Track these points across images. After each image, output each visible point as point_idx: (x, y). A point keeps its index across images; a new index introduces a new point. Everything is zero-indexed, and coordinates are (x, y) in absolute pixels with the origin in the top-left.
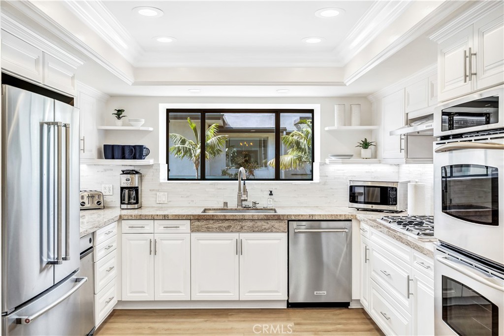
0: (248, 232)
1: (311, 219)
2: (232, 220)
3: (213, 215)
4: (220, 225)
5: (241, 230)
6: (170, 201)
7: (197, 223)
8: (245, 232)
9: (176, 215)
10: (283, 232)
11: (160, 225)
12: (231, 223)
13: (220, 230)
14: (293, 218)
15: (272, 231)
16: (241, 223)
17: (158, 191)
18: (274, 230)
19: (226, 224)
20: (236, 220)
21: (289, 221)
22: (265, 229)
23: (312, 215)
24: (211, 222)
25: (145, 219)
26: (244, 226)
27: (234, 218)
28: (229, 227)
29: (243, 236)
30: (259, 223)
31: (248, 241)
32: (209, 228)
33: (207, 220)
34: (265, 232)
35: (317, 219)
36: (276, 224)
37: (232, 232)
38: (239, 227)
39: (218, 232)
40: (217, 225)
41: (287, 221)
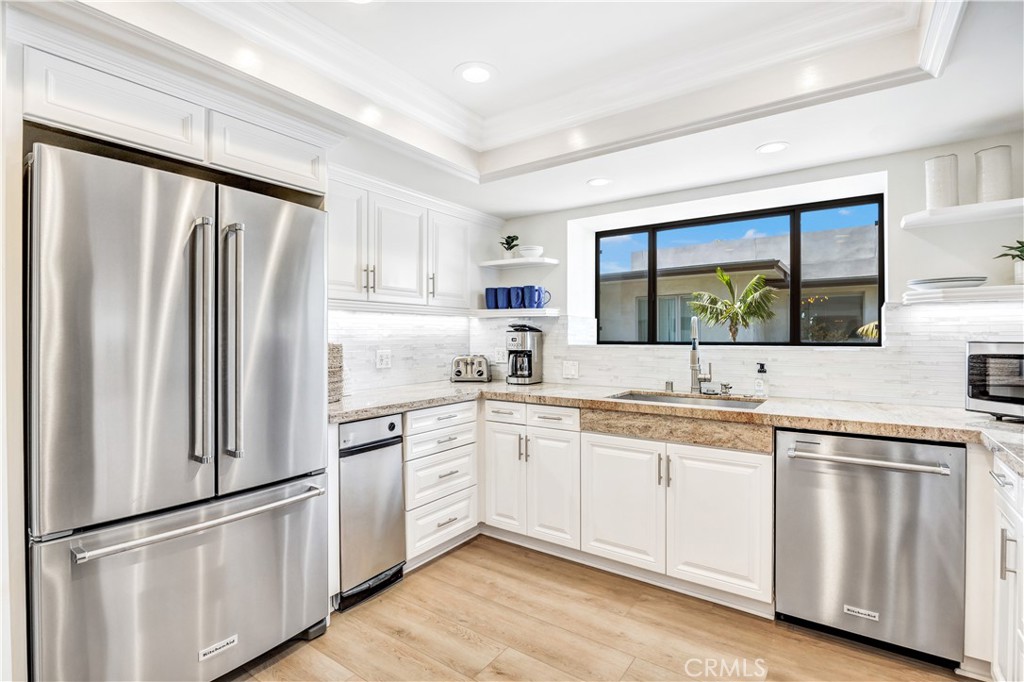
0: (683, 443)
1: (833, 429)
2: (651, 414)
3: (616, 403)
4: (630, 422)
5: (670, 436)
6: (582, 376)
7: (590, 415)
8: (677, 442)
9: (556, 399)
10: (762, 452)
11: (535, 413)
12: (651, 422)
13: (630, 433)
14: (787, 424)
15: (735, 448)
16: (669, 423)
17: (565, 359)
18: (740, 445)
19: (640, 422)
20: (660, 415)
21: (777, 429)
22: (720, 440)
23: (839, 422)
24: (614, 415)
25: (513, 402)
26: (676, 430)
27: (656, 412)
28: (647, 428)
29: (673, 449)
30: (707, 428)
31: (684, 461)
32: (611, 427)
33: (607, 410)
34: (721, 447)
35: (850, 430)
36: (746, 433)
37: (651, 438)
38: (665, 431)
39: (626, 436)
40: (624, 422)
41: (770, 430)
